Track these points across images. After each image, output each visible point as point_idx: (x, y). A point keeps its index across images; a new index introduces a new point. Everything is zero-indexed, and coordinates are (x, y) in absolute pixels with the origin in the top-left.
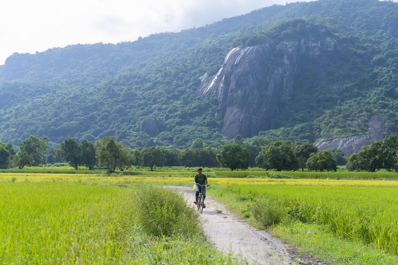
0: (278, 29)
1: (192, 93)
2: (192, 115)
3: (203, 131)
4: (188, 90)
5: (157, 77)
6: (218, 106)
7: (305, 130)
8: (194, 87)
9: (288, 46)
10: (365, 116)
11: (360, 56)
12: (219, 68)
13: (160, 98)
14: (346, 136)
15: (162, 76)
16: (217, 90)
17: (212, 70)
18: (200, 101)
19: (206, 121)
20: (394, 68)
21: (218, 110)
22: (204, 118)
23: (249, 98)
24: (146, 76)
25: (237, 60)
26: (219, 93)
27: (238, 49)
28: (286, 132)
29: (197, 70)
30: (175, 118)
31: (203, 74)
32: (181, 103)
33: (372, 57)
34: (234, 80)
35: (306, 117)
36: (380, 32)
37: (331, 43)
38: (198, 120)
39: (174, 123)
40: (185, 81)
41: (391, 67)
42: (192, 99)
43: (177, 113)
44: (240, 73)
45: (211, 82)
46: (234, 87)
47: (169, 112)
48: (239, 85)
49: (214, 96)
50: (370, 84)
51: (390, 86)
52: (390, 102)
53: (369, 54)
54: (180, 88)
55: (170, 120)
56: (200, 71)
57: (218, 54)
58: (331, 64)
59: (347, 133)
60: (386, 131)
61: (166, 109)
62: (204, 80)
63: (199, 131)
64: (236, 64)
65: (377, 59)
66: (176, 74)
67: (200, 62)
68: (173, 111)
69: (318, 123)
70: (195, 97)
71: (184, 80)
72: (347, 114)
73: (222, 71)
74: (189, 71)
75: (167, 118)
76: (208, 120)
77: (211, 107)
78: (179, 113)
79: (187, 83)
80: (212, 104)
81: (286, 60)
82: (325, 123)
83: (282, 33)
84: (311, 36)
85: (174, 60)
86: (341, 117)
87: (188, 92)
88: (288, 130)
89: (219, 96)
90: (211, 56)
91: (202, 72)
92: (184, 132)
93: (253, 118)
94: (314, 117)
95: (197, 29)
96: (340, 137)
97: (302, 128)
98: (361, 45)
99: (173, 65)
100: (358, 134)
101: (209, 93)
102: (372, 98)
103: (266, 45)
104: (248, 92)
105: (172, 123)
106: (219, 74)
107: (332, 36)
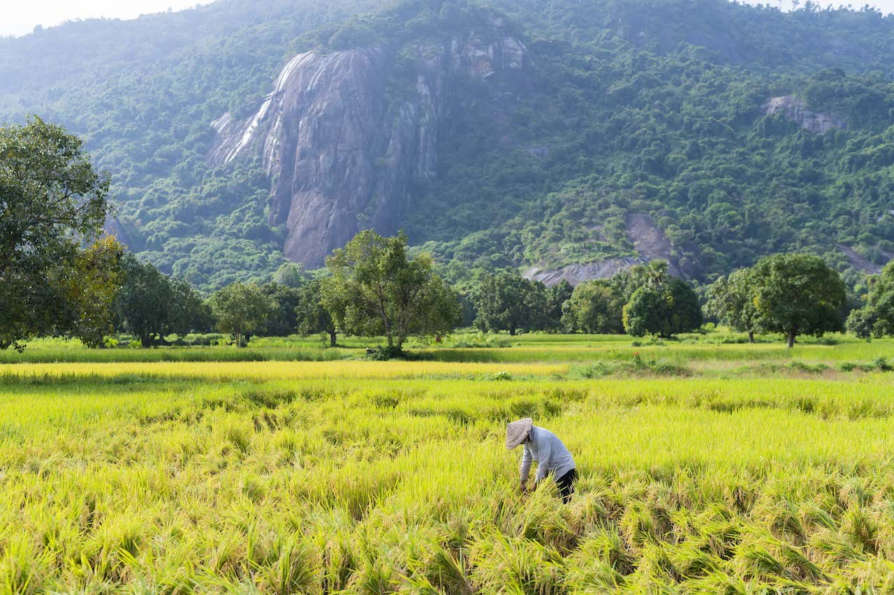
0: (397, 15)
1: (198, 159)
2: (205, 211)
3: (243, 249)
4: (186, 153)
5: (101, 120)
6: (269, 190)
7: (489, 247)
8: (201, 144)
9: (424, 54)
10: (616, 215)
11: (581, 83)
12: (261, 101)
13: (117, 171)
14: (592, 259)
15: (116, 119)
16: (261, 153)
17: (243, 105)
18: (222, 178)
19: (244, 226)
20: (657, 110)
21: (271, 201)
22: (239, 220)
23: (345, 171)
24: (71, 117)
25: (311, 82)
26: (267, 160)
27: (309, 56)
28: (442, 253)
29: (204, 106)
30: (164, 219)
31: (219, 117)
32: (174, 183)
33: (604, 86)
34: (307, 128)
35: (476, 218)
36: (604, 34)
37: (516, 50)
38: (222, 222)
39: (163, 230)
40: (175, 131)
41: (649, 109)
42: (200, 173)
43: (167, 207)
44: (321, 114)
45: (243, 134)
46: (310, 146)
47: (146, 203)
48: (320, 141)
49: (256, 167)
50: (608, 145)
51: (655, 151)
52: (659, 185)
53: (599, 80)
54: (166, 148)
55: (151, 223)
56: (211, 108)
57: (252, 69)
58: (518, 99)
59: (592, 254)
60: (674, 249)
61: (139, 196)
62: (223, 130)
63: (235, 249)
64: (311, 91)
65: (617, 91)
66: (151, 116)
67: (208, 88)
68: (156, 201)
69: (514, 232)
70: (207, 169)
71: (172, 129)
72: (576, 209)
73: (269, 108)
74: (183, 108)
75: (145, 218)
76: (249, 223)
77: (252, 192)
78: (172, 206)
79: (180, 135)
80: (253, 185)
81: (423, 85)
82: (532, 231)
83: (407, 23)
84: (472, 34)
85: (139, 81)
86: (564, 217)
87: (187, 157)
88: (447, 247)
89: (269, 167)
90: (233, 74)
91: (217, 111)
92: (196, 252)
93: (360, 219)
94: (499, 217)
95: (177, 14)
96: (577, 262)
97: (481, 241)
98: (578, 58)
99: (139, 92)
100: (617, 255)
101: (243, 159)
102: (619, 177)
103: (375, 49)
104: (342, 158)
105: (160, 230)
106: (261, 113)
107: (518, 37)
